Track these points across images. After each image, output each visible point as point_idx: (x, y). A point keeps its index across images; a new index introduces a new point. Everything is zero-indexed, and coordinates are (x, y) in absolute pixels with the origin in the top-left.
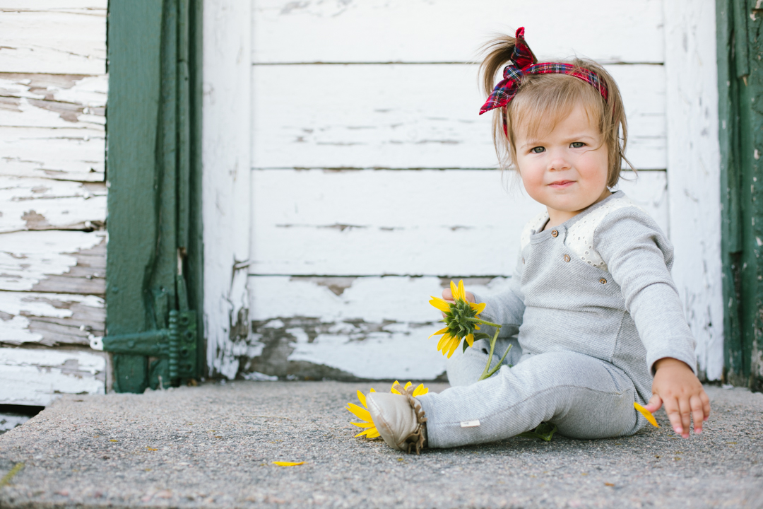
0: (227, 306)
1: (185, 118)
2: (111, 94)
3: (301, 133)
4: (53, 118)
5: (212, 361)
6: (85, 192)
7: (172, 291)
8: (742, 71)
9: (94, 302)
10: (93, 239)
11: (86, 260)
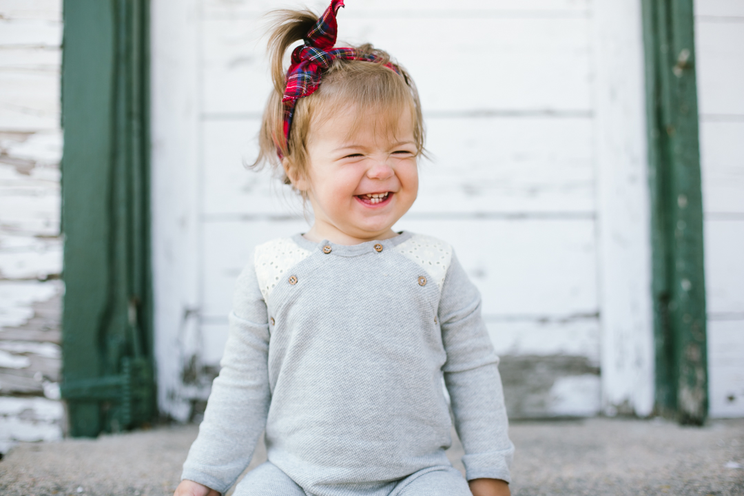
1: (137, 172)
2: (65, 150)
5: (165, 405)
6: (40, 244)
7: (126, 339)
8: (668, 120)
9: (49, 349)
10: (47, 289)
11: (41, 311)
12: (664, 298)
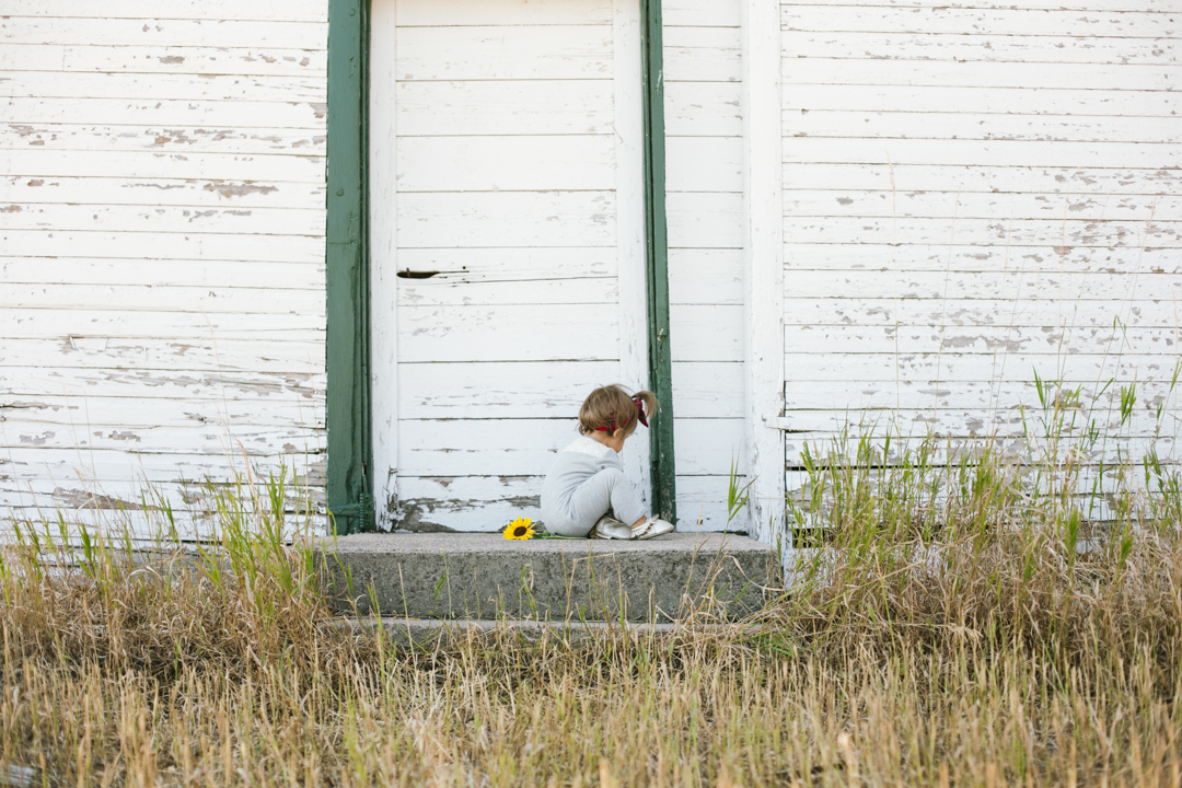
0: (386, 493)
1: (365, 395)
2: (328, 384)
3: (424, 400)
4: (300, 396)
5: (378, 522)
6: (315, 433)
7: (360, 484)
8: (654, 367)
9: (320, 489)
10: (320, 458)
11: (317, 468)
12: (655, 463)
